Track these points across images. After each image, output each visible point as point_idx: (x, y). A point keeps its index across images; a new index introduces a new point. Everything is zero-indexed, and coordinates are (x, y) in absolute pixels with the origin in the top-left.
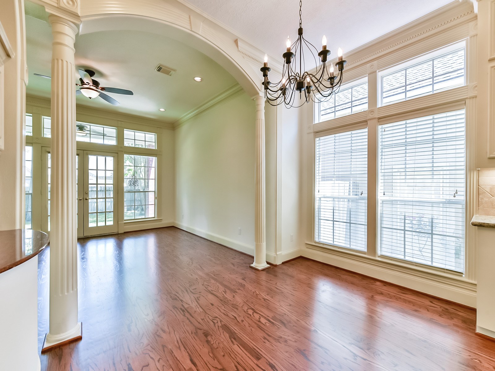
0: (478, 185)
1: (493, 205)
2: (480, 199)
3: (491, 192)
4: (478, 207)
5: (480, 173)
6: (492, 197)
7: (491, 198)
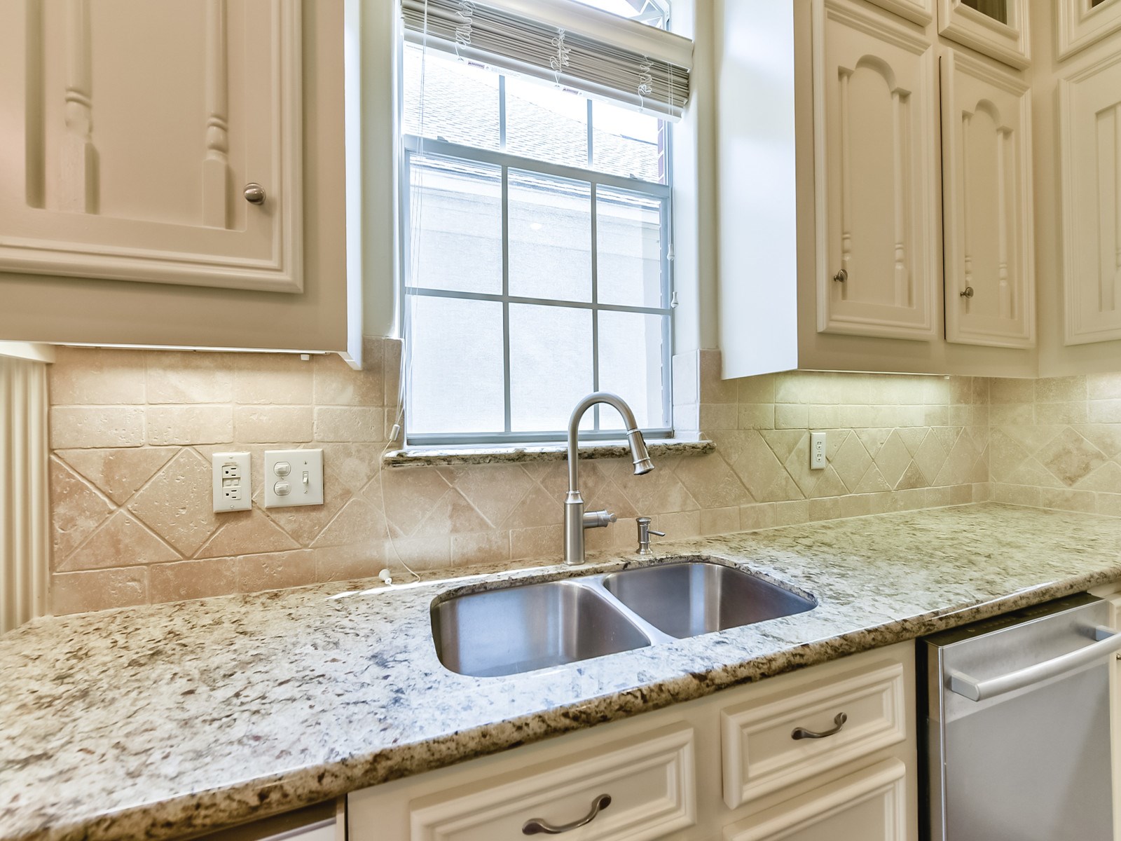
0: (51, 450)
1: (118, 552)
2: (57, 526)
3: (108, 482)
4: (52, 569)
5: (56, 380)
6: (113, 507)
7: (111, 512)
